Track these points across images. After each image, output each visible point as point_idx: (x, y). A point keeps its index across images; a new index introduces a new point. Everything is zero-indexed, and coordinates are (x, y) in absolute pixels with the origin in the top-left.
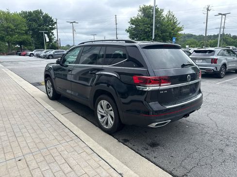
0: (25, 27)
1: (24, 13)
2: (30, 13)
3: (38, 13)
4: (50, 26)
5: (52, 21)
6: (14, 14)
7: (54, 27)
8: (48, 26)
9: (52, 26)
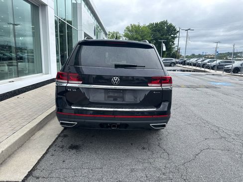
0: (149, 37)
1: (152, 25)
2: (157, 24)
3: (164, 23)
4: (173, 35)
5: (175, 30)
6: (144, 27)
7: (175, 36)
8: (170, 35)
9: (174, 35)
